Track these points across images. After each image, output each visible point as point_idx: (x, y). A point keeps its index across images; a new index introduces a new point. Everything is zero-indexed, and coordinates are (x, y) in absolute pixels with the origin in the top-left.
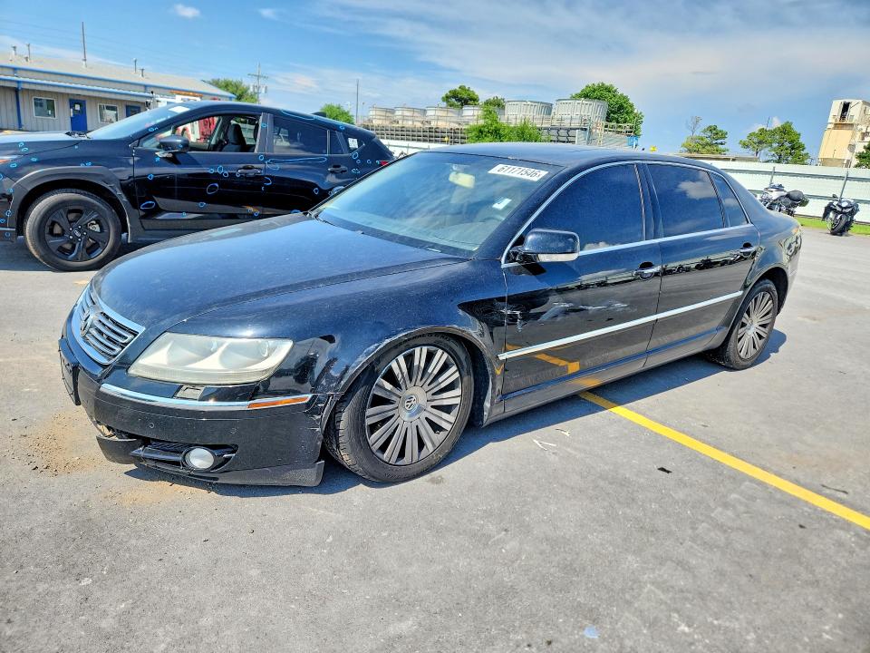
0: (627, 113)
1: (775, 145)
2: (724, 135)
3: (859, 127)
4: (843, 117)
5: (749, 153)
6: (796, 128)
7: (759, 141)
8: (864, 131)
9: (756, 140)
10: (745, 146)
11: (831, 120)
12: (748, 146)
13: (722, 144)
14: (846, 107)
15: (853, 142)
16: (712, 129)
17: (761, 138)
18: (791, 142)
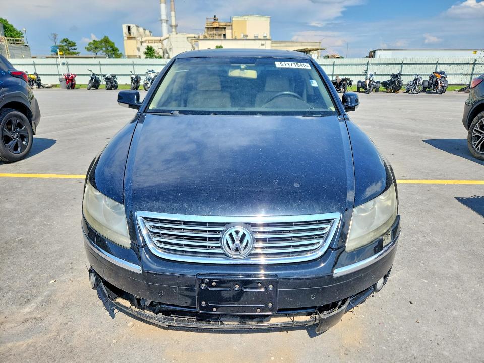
0: (10, 31)
1: (104, 49)
2: (74, 44)
3: (138, 39)
4: (129, 34)
5: (92, 54)
6: (111, 39)
7: (95, 47)
8: (141, 41)
9: (93, 47)
10: (89, 50)
11: (124, 35)
12: (90, 51)
13: (74, 49)
14: (129, 28)
15: (138, 46)
16: (66, 41)
17: (96, 45)
18: (112, 47)
